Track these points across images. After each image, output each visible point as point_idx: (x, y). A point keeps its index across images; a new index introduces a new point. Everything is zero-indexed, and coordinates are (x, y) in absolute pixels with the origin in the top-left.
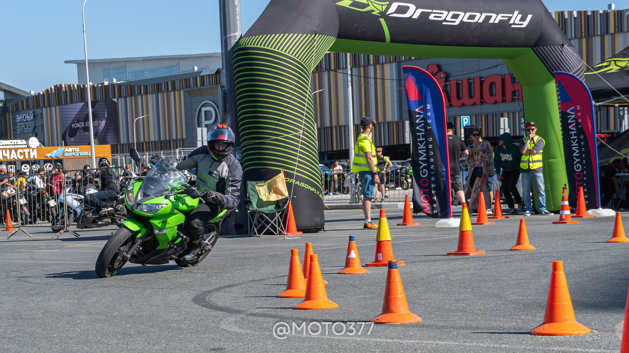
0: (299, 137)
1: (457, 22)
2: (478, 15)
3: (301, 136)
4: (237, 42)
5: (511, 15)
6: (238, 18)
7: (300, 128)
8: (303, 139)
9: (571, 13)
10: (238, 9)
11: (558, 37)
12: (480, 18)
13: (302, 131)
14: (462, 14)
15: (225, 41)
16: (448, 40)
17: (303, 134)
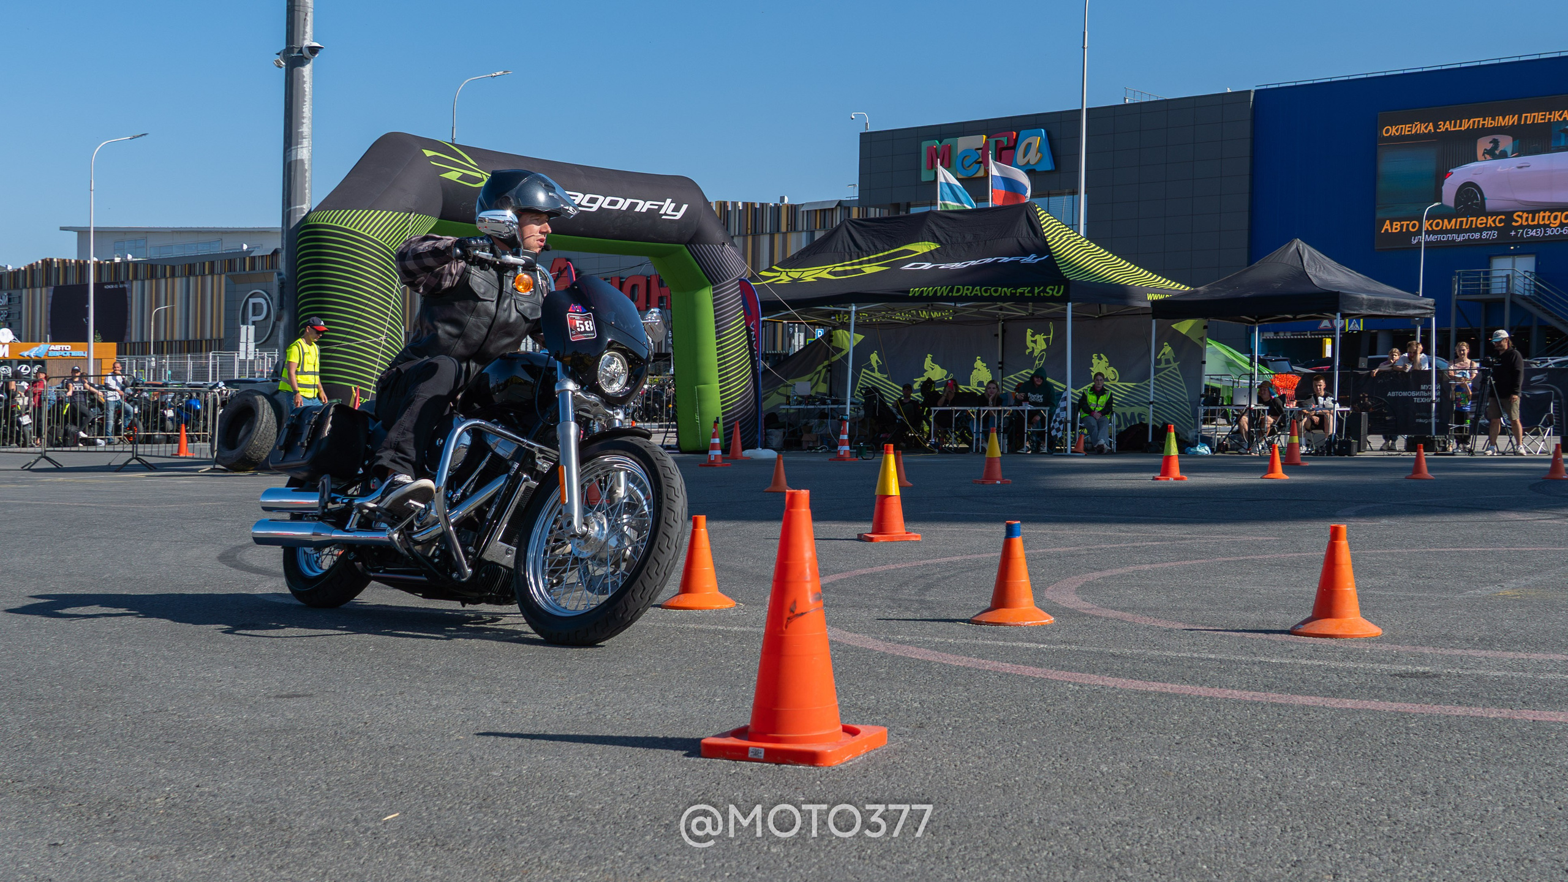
0: (380, 344)
1: (595, 207)
2: (621, 200)
3: (383, 343)
4: (305, 217)
5: (662, 203)
6: (307, 185)
7: (382, 333)
8: (384, 347)
9: (735, 204)
10: (307, 174)
11: (718, 234)
12: (623, 204)
13: (384, 337)
14: (601, 198)
15: (287, 215)
16: (582, 229)
17: (386, 340)
